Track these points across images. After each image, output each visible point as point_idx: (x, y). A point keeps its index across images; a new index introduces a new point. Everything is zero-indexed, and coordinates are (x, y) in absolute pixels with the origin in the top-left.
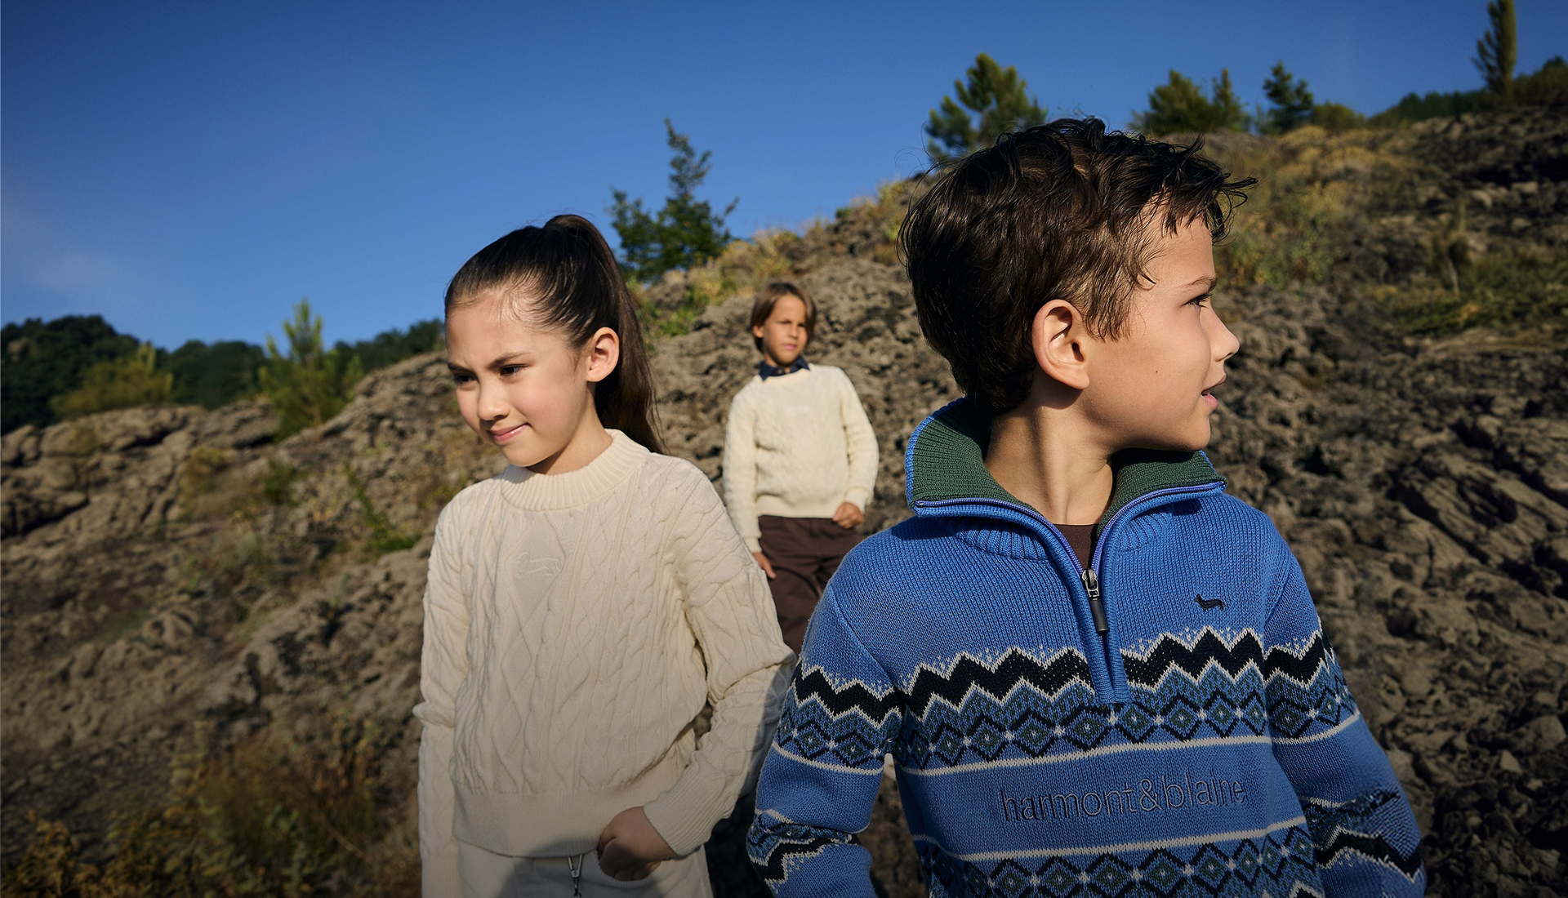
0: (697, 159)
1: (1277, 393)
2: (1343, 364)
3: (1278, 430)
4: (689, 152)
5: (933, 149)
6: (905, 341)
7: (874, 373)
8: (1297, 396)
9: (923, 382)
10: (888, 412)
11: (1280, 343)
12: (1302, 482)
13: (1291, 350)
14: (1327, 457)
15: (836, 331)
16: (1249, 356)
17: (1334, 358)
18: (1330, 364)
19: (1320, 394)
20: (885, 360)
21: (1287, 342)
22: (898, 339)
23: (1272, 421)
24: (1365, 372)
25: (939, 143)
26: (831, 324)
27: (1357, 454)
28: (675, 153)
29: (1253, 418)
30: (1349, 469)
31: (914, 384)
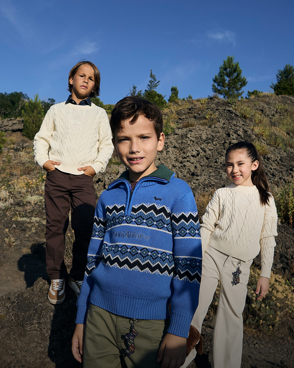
0: (156, 82)
1: (272, 165)
2: (283, 163)
3: (270, 170)
4: (155, 80)
5: (214, 86)
6: (214, 145)
7: (210, 150)
8: (275, 166)
9: (218, 153)
10: (212, 157)
11: (276, 158)
12: (270, 176)
13: (277, 160)
14: (274, 174)
15: (202, 141)
16: (270, 159)
17: (282, 162)
18: (281, 163)
19: (278, 167)
20: (212, 148)
21: (277, 158)
22: (213, 145)
23: (270, 169)
24: (285, 165)
25: (216, 84)
26: (201, 139)
27: (278, 174)
28: (151, 79)
29: (267, 168)
30: (277, 176)
31: (217, 153)
